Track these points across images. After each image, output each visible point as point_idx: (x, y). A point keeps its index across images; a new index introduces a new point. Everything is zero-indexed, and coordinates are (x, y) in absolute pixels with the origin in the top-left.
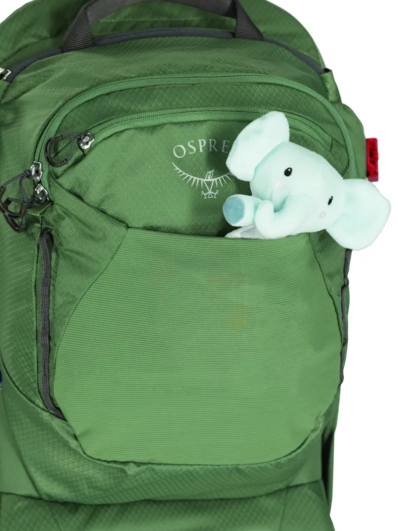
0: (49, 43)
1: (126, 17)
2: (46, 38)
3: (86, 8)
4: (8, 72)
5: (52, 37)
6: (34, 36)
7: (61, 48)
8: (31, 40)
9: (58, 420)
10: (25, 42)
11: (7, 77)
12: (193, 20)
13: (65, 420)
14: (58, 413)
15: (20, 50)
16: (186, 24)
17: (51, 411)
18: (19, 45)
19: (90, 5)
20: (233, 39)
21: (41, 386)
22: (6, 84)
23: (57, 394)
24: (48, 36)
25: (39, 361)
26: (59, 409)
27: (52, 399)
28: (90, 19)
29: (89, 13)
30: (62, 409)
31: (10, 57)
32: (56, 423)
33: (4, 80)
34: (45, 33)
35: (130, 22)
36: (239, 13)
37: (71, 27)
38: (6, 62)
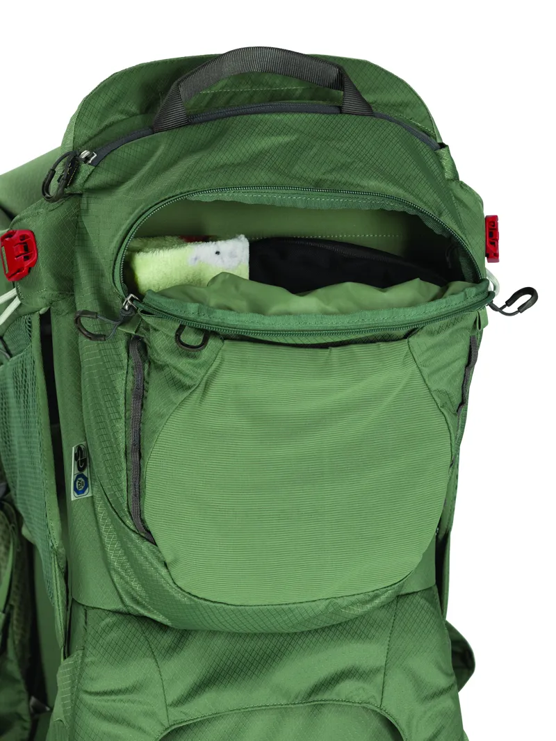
0: (138, 120)
1: (223, 88)
2: (134, 115)
3: (178, 84)
4: (93, 155)
5: (141, 113)
6: (121, 112)
7: (152, 128)
8: (119, 117)
9: (149, 544)
10: (112, 119)
11: (92, 161)
12: (296, 89)
13: (155, 544)
14: (148, 536)
15: (107, 127)
16: (287, 96)
17: (143, 534)
18: (106, 123)
19: (182, 80)
20: (339, 115)
21: (131, 507)
22: (92, 168)
23: (147, 517)
24: (138, 112)
26: (149, 532)
27: (143, 521)
28: (182, 97)
29: (181, 89)
30: (152, 533)
31: (95, 136)
32: (145, 546)
33: (89, 164)
34: (134, 109)
35: (228, 92)
36: (347, 85)
37: (163, 103)
38: (92, 141)
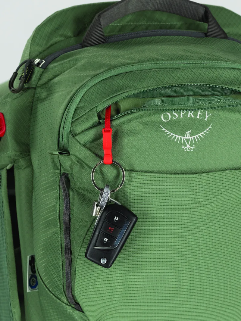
0: (72, 40)
1: (128, 22)
2: (70, 37)
3: (99, 16)
4: (43, 62)
5: (74, 36)
6: (61, 36)
7: (81, 44)
8: (59, 39)
9: (78, 312)
10: (55, 40)
11: (42, 66)
12: (177, 24)
13: (83, 312)
14: (78, 307)
15: (52, 45)
16: (171, 27)
17: (73, 306)
18: (51, 42)
19: (102, 13)
20: (206, 38)
21: (65, 287)
22: (42, 70)
23: (77, 293)
24: (72, 36)
25: (64, 269)
26: (78, 304)
27: (73, 296)
28: (102, 23)
29: (101, 19)
30: (81, 304)
31: (44, 51)
32: (76, 314)
33: (40, 67)
34: (70, 34)
35: (131, 25)
36: (210, 19)
37: (88, 29)
38: (42, 54)
